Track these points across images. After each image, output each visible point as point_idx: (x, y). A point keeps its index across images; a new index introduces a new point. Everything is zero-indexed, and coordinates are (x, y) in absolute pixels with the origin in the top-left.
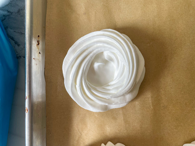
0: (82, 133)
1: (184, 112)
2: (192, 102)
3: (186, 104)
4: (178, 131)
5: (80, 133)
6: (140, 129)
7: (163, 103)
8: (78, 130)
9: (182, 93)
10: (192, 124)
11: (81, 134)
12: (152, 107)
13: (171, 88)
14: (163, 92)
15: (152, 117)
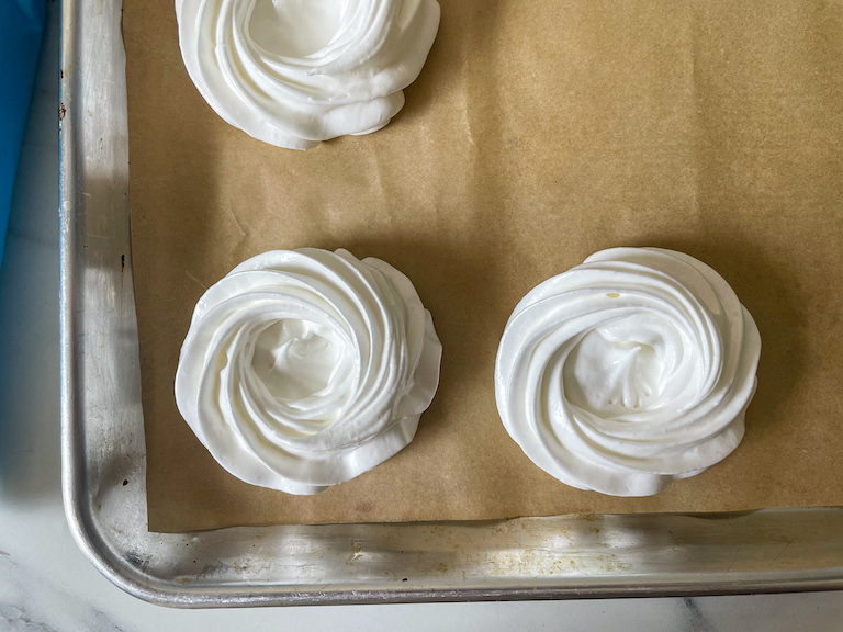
0: (251, 230)
1: (580, 158)
2: (607, 126)
3: (585, 132)
4: (562, 219)
5: (244, 231)
6: (435, 210)
7: (509, 129)
8: (237, 218)
9: (571, 97)
10: (607, 196)
11: (248, 234)
12: (471, 141)
13: (534, 79)
14: (507, 95)
15: (472, 173)
